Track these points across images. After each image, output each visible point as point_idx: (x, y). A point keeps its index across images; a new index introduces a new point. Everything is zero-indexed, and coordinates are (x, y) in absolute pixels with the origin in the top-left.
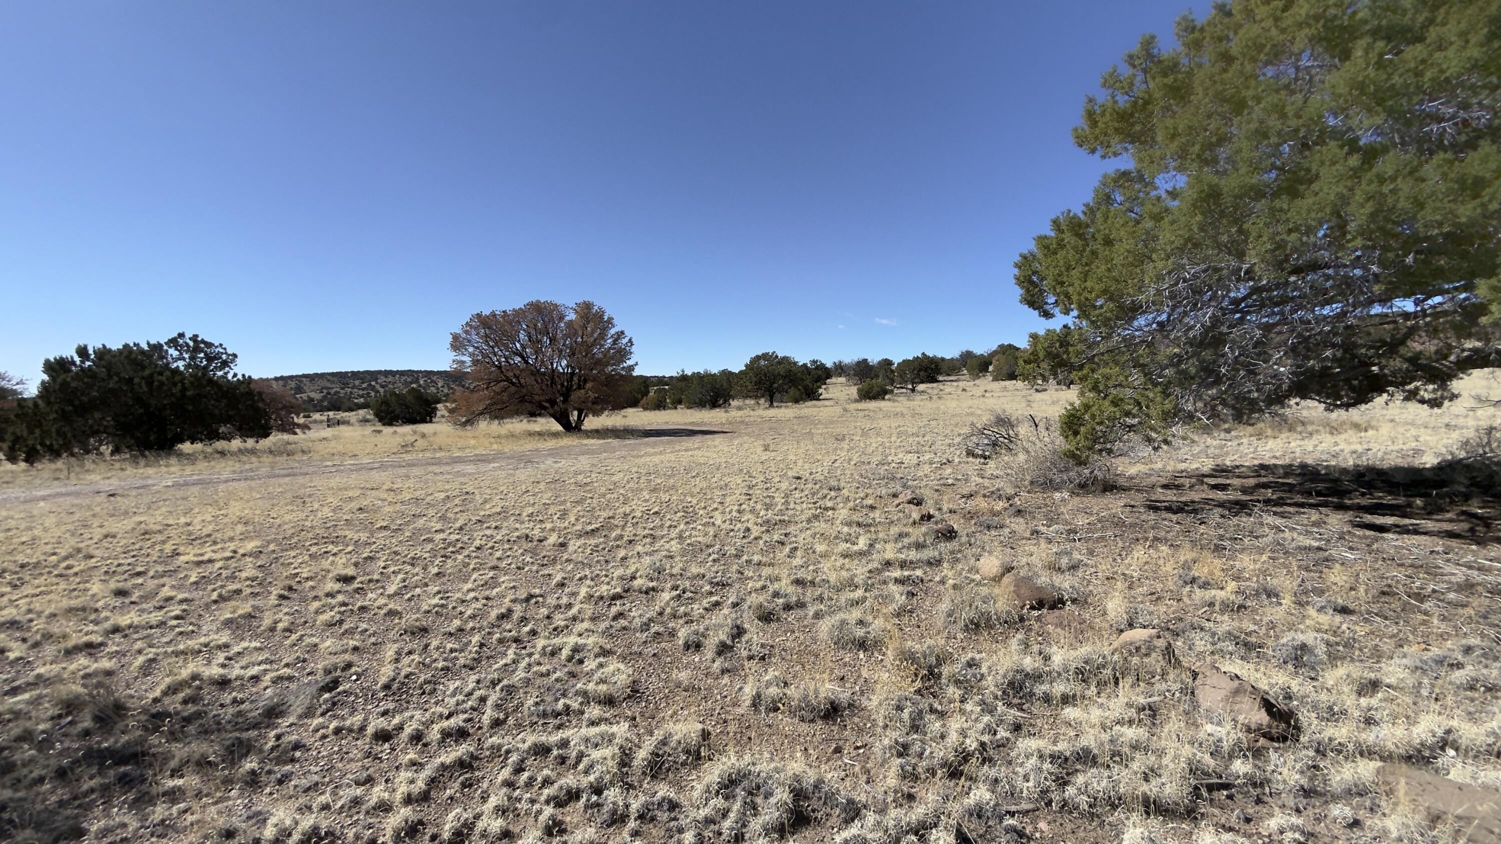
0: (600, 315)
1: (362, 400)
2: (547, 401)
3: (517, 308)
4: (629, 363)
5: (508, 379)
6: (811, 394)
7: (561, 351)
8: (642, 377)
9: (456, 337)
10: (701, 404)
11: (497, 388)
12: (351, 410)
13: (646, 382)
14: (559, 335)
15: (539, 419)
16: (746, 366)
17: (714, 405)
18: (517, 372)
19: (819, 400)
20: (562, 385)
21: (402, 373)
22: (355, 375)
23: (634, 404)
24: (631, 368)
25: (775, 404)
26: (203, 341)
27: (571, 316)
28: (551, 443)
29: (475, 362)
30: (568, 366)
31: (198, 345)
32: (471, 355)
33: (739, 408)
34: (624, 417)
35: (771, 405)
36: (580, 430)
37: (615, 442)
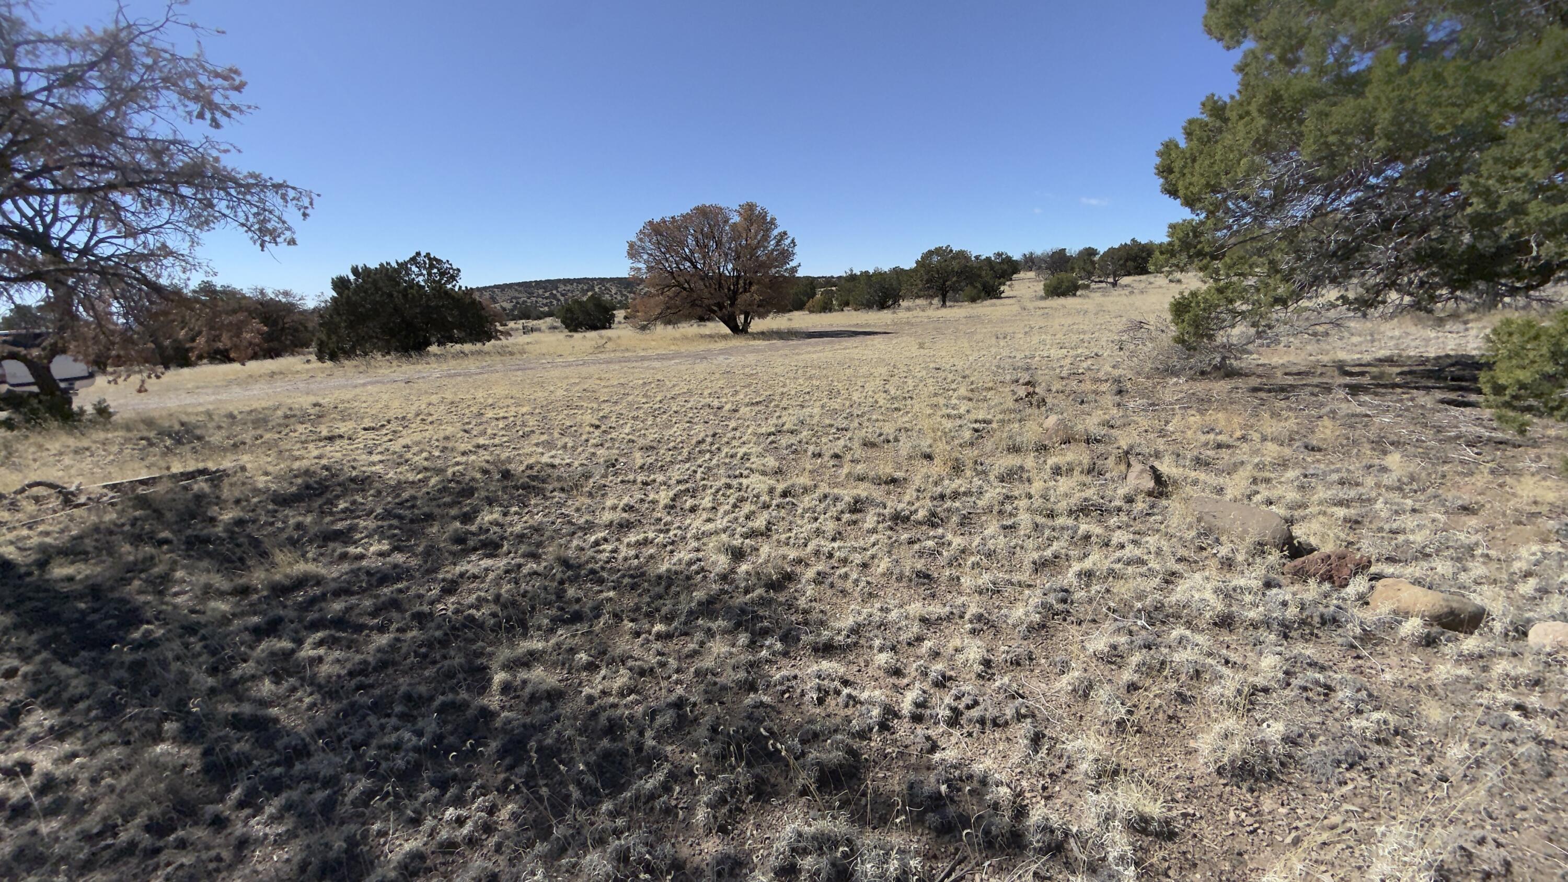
0: (763, 215)
1: (546, 309)
2: (715, 305)
3: (685, 213)
4: (792, 264)
5: (679, 285)
6: (991, 292)
7: (726, 255)
8: (807, 278)
9: (632, 245)
10: (868, 305)
11: (670, 293)
12: (539, 318)
13: (812, 283)
14: (725, 239)
15: (708, 323)
16: (917, 262)
17: (882, 306)
18: (688, 278)
19: (1000, 298)
20: (729, 289)
21: (579, 281)
22: (538, 284)
23: (799, 306)
24: (794, 269)
25: (948, 304)
26: (435, 259)
27: (736, 219)
28: (722, 345)
29: (650, 269)
30: (733, 270)
31: (433, 262)
32: (646, 262)
33: (909, 309)
34: (790, 320)
35: (944, 305)
36: (746, 332)
37: (779, 343)
